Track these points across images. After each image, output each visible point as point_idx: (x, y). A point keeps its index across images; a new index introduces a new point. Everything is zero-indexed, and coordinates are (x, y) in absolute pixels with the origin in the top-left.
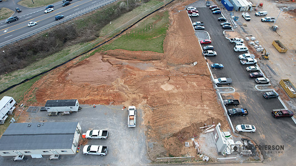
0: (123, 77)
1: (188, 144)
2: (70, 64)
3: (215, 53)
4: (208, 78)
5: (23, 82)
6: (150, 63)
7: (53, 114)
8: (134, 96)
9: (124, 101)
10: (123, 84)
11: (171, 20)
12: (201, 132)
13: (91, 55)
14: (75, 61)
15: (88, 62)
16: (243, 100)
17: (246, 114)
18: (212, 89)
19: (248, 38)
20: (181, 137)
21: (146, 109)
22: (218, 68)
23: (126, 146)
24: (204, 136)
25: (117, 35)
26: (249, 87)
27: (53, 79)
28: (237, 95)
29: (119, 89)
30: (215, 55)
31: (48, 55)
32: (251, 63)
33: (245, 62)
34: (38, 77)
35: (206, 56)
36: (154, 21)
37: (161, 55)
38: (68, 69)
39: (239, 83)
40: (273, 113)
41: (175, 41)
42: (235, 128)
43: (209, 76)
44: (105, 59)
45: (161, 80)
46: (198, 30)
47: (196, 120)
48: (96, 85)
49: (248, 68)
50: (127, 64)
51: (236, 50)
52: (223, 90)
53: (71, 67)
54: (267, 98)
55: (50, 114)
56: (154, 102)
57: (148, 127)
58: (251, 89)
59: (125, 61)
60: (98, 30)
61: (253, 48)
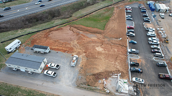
0: (78, 40)
1: (100, 81)
2: (52, 29)
3: (134, 35)
4: (125, 48)
5: (27, 34)
6: (95, 35)
7: (36, 52)
8: (80, 50)
9: (73, 52)
10: (76, 43)
11: (114, 13)
12: (110, 77)
13: (65, 26)
14: (55, 28)
15: (62, 29)
16: (143, 64)
17: (141, 73)
18: (125, 54)
19: (158, 29)
20: (98, 76)
21: (84, 58)
22: (133, 43)
23: (66, 75)
24: (111, 79)
25: (81, 17)
26: (149, 57)
27: (42, 35)
28: (139, 60)
29: (73, 46)
30: (134, 36)
31: (43, 23)
32: (155, 43)
33: (151, 43)
34: (35, 33)
35: (128, 35)
36: (104, 12)
37: (102, 31)
38: (51, 31)
39: (144, 54)
40: (159, 75)
41: (113, 25)
42: (132, 79)
43: (126, 47)
44: (71, 29)
45: (97, 45)
46: (128, 20)
47: (109, 70)
48: (62, 42)
49: (152, 46)
50: (82, 33)
51: (148, 35)
52: (132, 56)
53: (53, 30)
54: (159, 66)
55: (34, 52)
56: (89, 56)
57: (82, 68)
58: (150, 59)
59: (81, 31)
60: (72, 13)
61: (160, 35)
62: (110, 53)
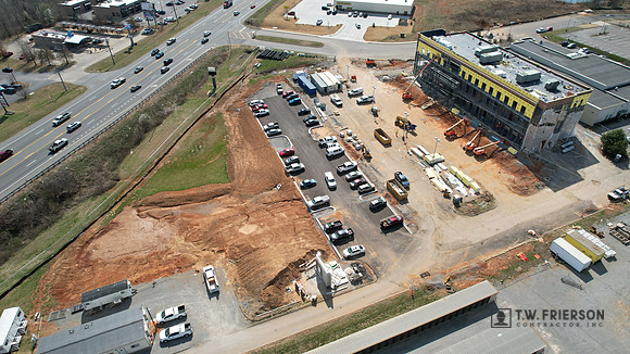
0: (181, 232)
2: (88, 235)
3: (303, 166)
4: (299, 203)
6: (215, 202)
9: (194, 264)
10: (183, 242)
11: (229, 128)
13: (118, 212)
14: (94, 229)
15: (117, 224)
16: (347, 218)
18: (306, 215)
19: (342, 133)
21: (227, 264)
25: (150, 171)
27: (69, 264)
28: (339, 214)
29: (180, 251)
30: (303, 169)
33: (342, 169)
36: (203, 133)
38: (88, 243)
39: (340, 198)
41: (244, 161)
43: (300, 199)
44: (143, 213)
45: (237, 222)
48: (143, 255)
50: (180, 211)
51: (329, 155)
52: (321, 213)
54: (373, 209)
56: (235, 253)
57: (236, 286)
59: (175, 208)
60: (113, 170)
61: (350, 145)
62: (276, 226)
